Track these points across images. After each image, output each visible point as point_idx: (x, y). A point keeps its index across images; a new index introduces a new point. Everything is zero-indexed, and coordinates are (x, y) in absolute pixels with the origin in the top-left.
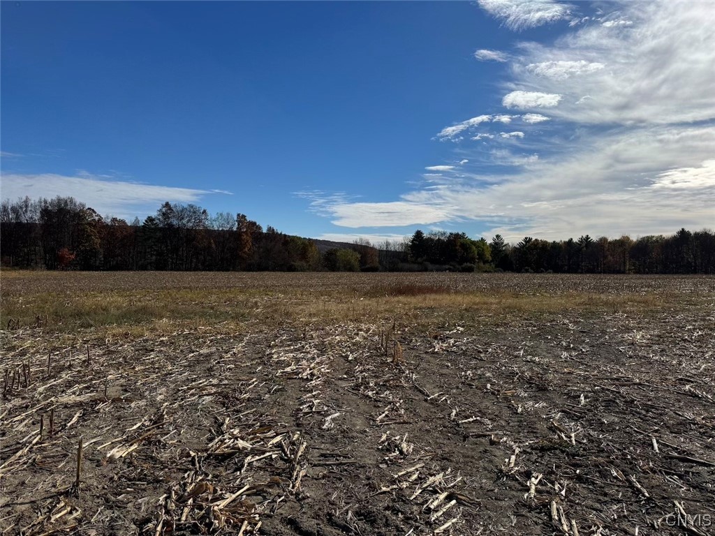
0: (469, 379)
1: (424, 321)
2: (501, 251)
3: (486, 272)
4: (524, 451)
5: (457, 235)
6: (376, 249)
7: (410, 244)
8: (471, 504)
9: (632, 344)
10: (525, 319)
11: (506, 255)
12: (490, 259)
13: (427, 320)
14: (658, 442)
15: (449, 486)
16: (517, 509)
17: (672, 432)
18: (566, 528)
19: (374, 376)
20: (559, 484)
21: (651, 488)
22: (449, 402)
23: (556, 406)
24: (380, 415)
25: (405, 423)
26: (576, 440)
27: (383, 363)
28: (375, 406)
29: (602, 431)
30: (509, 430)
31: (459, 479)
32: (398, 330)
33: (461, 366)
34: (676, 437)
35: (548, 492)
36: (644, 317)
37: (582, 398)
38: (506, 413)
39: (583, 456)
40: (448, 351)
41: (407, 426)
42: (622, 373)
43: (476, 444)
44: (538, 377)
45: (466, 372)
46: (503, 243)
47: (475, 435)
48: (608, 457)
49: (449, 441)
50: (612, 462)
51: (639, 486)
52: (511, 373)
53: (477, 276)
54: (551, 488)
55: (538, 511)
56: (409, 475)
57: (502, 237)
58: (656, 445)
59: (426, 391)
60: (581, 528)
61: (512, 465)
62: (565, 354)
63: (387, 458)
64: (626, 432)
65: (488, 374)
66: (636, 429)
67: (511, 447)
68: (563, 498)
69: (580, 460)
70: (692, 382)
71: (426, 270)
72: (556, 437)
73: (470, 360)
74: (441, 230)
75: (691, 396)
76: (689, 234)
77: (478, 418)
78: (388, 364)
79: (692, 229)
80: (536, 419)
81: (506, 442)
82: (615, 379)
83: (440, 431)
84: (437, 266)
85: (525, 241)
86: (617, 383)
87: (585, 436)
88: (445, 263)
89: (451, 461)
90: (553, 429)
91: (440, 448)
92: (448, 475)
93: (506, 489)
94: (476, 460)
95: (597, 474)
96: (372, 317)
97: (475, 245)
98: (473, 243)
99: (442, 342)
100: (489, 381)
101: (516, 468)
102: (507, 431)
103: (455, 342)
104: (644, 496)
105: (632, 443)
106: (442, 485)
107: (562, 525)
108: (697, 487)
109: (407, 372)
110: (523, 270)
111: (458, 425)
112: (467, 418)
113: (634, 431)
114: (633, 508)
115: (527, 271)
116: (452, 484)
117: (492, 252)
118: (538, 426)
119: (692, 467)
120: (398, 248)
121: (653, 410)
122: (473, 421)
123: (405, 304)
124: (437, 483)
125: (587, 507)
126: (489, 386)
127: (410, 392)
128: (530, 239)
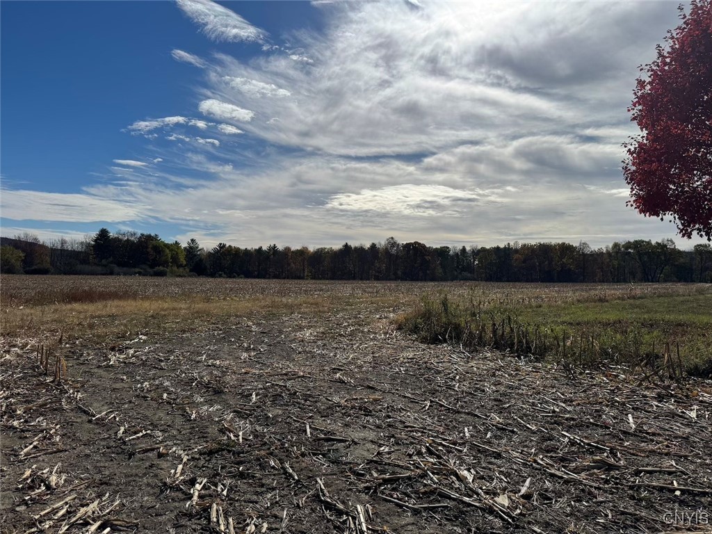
0: (145, 391)
1: (101, 331)
2: (195, 255)
3: (180, 276)
4: (192, 458)
5: (149, 237)
6: (47, 247)
7: (93, 243)
8: (128, 527)
9: (302, 341)
10: (213, 323)
11: (201, 260)
12: (185, 263)
13: (104, 330)
14: (310, 427)
15: (104, 513)
16: (178, 521)
17: (322, 417)
18: (222, 528)
19: (25, 402)
20: (223, 484)
21: (299, 472)
22: (117, 419)
23: (229, 406)
24: (26, 447)
25: (59, 451)
26: (243, 438)
27: (41, 384)
28: (20, 438)
29: (267, 425)
30: (180, 438)
31: (117, 502)
32: (66, 343)
33: (138, 378)
34: (324, 420)
35: (210, 496)
36: (314, 317)
37: (254, 396)
38: (179, 421)
39: (247, 452)
40: (125, 363)
41: (61, 454)
42: (290, 368)
43: (143, 460)
44: (216, 381)
45: (142, 383)
46: (197, 247)
47: (143, 450)
48: (269, 449)
49: (112, 463)
50: (271, 454)
51: (291, 471)
52: (190, 379)
53: (170, 280)
54: (214, 490)
55: (198, 517)
56: (55, 511)
57: (197, 241)
58: (308, 430)
59: (92, 410)
60: (237, 523)
61: (178, 475)
62: (245, 355)
63: (27, 498)
64: (286, 423)
65: (167, 383)
66: (295, 419)
67: (180, 456)
68: (224, 498)
69: (244, 457)
70: (342, 370)
71: (111, 273)
72: (226, 438)
73: (150, 370)
74: (131, 230)
75: (340, 382)
76: (350, 247)
77: (149, 432)
78: (47, 385)
79: (354, 244)
80: (209, 423)
81: (175, 452)
82: (284, 374)
83: (103, 453)
84: (125, 269)
85: (220, 247)
86: (285, 377)
87: (252, 432)
88: (134, 267)
89: (111, 485)
90: (223, 431)
91: (100, 472)
92: (105, 501)
93: (169, 502)
94: (140, 477)
95: (258, 468)
96: (31, 329)
97: (168, 248)
98: (167, 246)
99: (120, 354)
100: (166, 390)
101: (182, 478)
102: (178, 439)
103: (135, 352)
104: (294, 479)
105: (291, 432)
106: (96, 514)
107: (219, 525)
108: (336, 462)
109: (71, 391)
110: (217, 275)
111: (124, 443)
112: (136, 433)
113: (294, 420)
114: (284, 493)
115: (220, 276)
116: (107, 511)
117: (186, 256)
118: (209, 430)
119: (333, 444)
120: (77, 247)
121: (310, 399)
122: (142, 436)
123: (80, 312)
124: (90, 513)
125: (245, 502)
126: (165, 395)
127: (71, 414)
128: (224, 245)
